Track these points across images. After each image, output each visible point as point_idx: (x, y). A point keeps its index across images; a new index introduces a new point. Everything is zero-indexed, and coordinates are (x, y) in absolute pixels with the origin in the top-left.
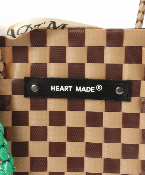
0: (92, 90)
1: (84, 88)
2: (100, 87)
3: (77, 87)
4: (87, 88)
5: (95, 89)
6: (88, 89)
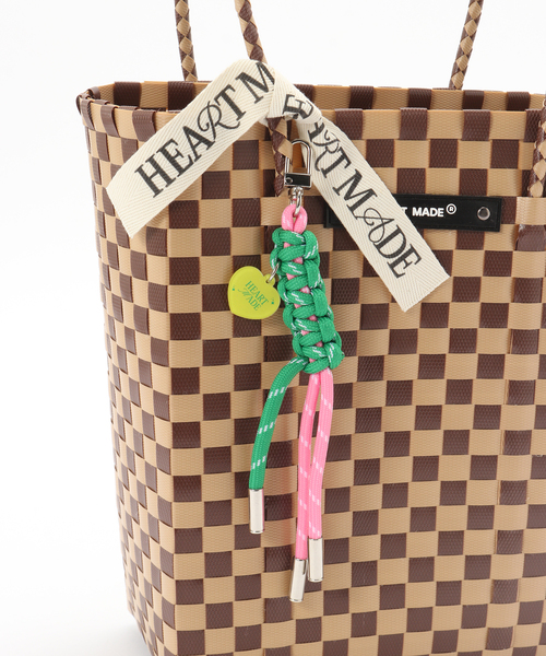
0: (439, 212)
1: (426, 209)
2: (452, 209)
3: (414, 209)
4: (432, 209)
5: (445, 211)
6: (434, 212)
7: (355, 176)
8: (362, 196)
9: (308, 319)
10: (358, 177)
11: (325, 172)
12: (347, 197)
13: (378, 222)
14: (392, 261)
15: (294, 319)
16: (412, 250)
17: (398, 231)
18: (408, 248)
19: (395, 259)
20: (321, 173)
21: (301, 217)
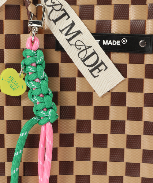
0: (117, 43)
1: (110, 41)
2: (125, 41)
3: (104, 41)
4: (113, 41)
5: (121, 42)
6: (114, 43)
7: (72, 24)
8: (74, 34)
9: (39, 96)
10: (73, 24)
11: (55, 21)
12: (66, 34)
13: (83, 48)
14: (91, 68)
15: (33, 96)
16: (102, 63)
17: (94, 53)
18: (100, 62)
19: (92, 68)
20: (52, 22)
21: (35, 42)
